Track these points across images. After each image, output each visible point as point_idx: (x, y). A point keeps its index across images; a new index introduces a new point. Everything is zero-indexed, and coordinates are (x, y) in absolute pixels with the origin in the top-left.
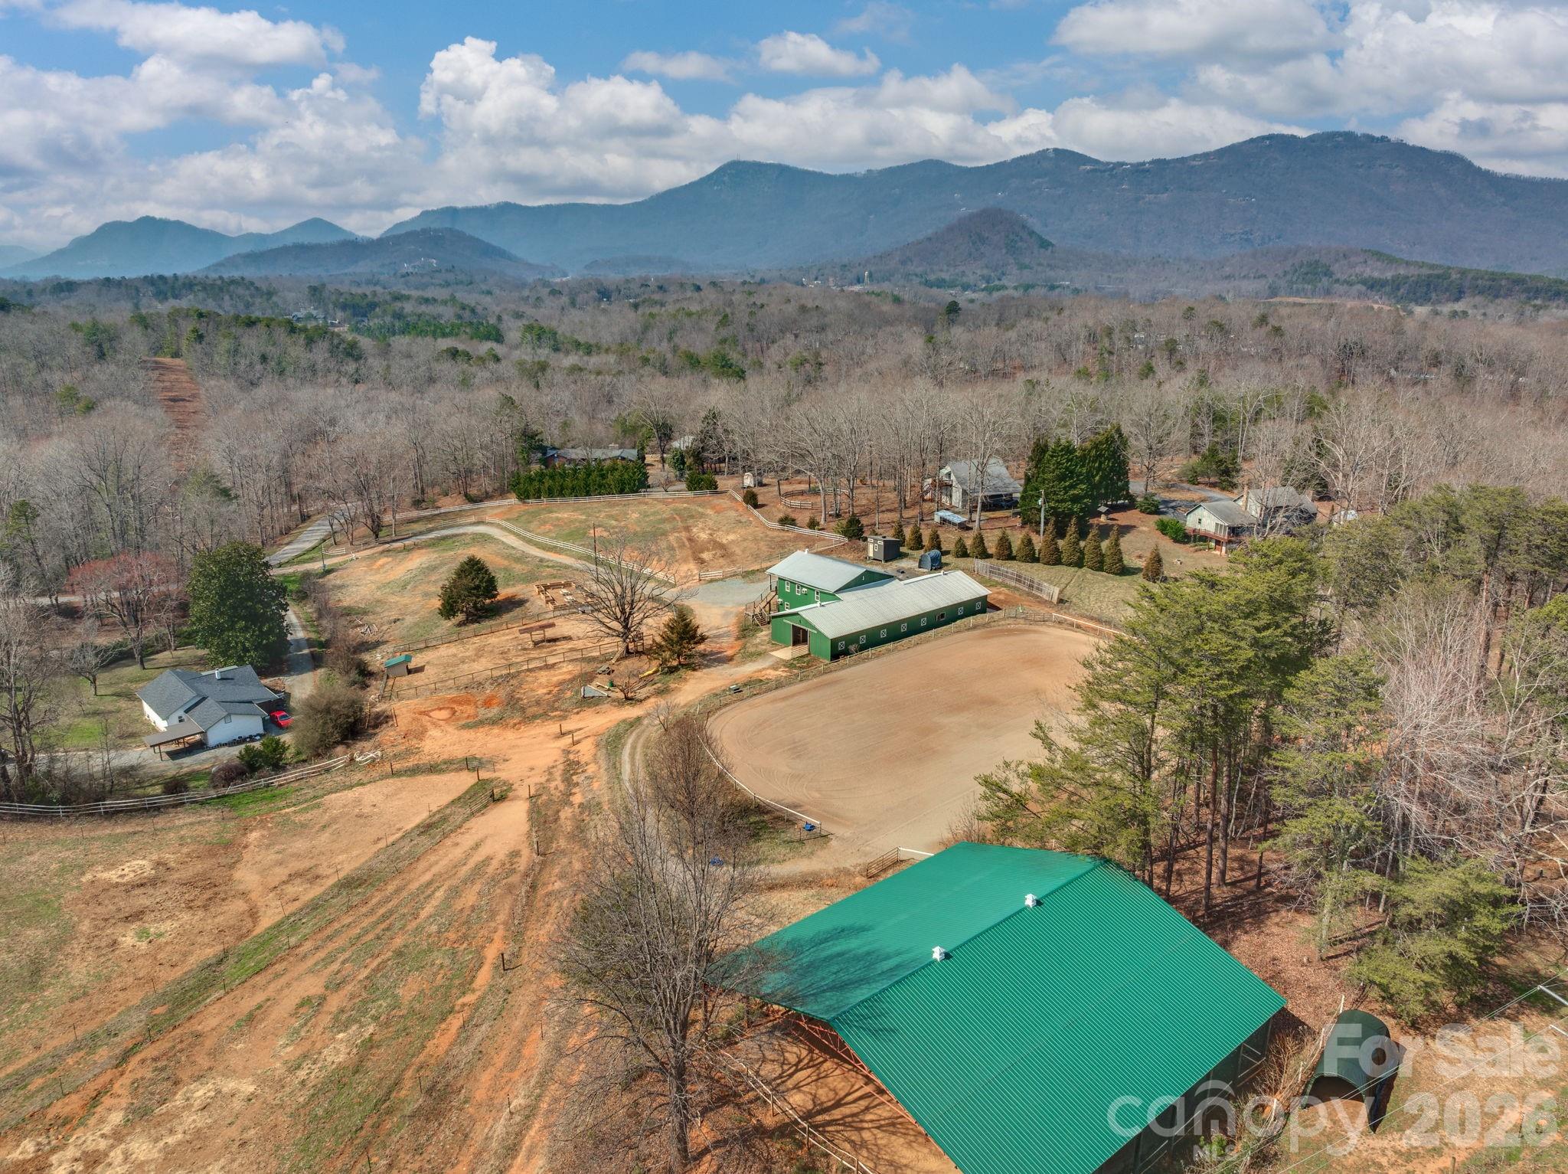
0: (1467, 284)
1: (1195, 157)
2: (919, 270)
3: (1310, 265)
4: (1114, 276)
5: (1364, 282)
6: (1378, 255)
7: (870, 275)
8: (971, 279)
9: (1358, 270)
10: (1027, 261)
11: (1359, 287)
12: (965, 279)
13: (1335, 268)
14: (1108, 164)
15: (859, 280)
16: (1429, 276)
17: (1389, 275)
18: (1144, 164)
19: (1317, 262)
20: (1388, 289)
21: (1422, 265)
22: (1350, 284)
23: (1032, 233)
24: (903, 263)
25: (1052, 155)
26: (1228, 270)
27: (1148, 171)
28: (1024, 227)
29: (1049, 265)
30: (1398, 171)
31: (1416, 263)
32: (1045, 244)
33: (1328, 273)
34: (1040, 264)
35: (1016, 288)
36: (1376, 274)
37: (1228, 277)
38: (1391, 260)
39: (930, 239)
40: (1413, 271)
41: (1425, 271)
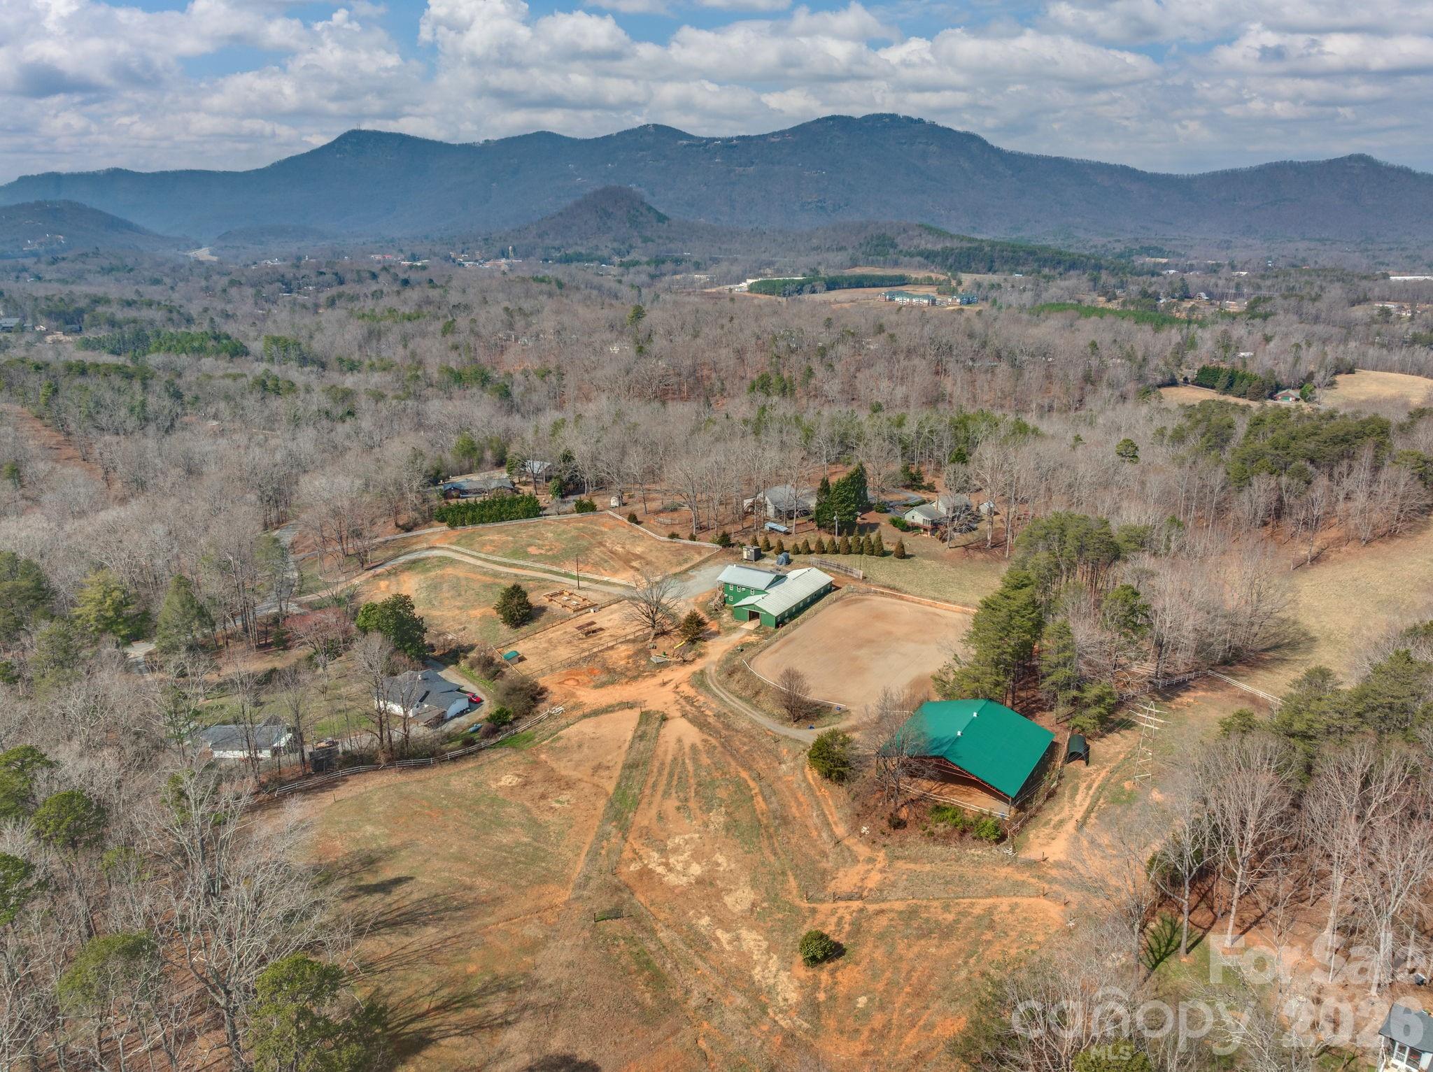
0: (996, 255)
1: (773, 134)
2: (557, 243)
3: (879, 238)
4: (724, 247)
5: (921, 254)
6: (930, 230)
7: (514, 249)
8: (605, 253)
9: (915, 242)
10: (649, 234)
11: (919, 258)
12: (599, 253)
13: (898, 240)
14: (702, 139)
15: (504, 254)
16: (969, 249)
17: (939, 247)
18: (731, 139)
19: (884, 235)
20: (939, 259)
21: (962, 239)
22: (911, 255)
23: (650, 209)
24: (540, 236)
25: (652, 130)
26: (815, 242)
27: (736, 146)
28: (642, 203)
29: (668, 238)
30: (933, 148)
31: (958, 237)
32: (662, 218)
33: (894, 246)
34: (660, 237)
35: (648, 263)
36: (929, 246)
37: (817, 248)
38: (940, 234)
39: (561, 214)
40: (956, 244)
41: (966, 245)
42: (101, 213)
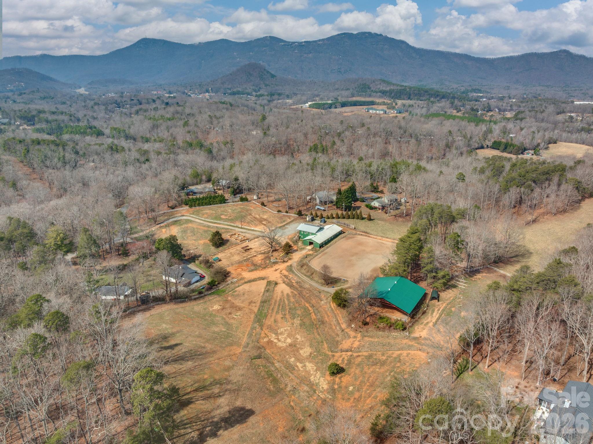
0: (411, 92)
1: (319, 40)
2: (229, 87)
3: (363, 85)
4: (299, 88)
5: (380, 92)
6: (384, 81)
7: (212, 89)
8: (249, 91)
9: (378, 86)
10: (267, 83)
11: (380, 94)
12: (247, 91)
13: (371, 86)
14: (290, 42)
15: (207, 91)
16: (401, 90)
17: (388, 89)
18: (302, 42)
19: (365, 84)
20: (388, 94)
21: (398, 85)
22: (376, 92)
23: (268, 72)
24: (222, 83)
25: (269, 38)
26: (337, 86)
27: (304, 45)
28: (265, 70)
29: (275, 84)
30: (386, 46)
31: (396, 84)
32: (273, 76)
33: (369, 88)
34: (272, 84)
35: (267, 96)
36: (384, 89)
37: (337, 89)
38: (389, 83)
39: (231, 74)
40: (395, 88)
41: (399, 88)
42: (39, 73)
